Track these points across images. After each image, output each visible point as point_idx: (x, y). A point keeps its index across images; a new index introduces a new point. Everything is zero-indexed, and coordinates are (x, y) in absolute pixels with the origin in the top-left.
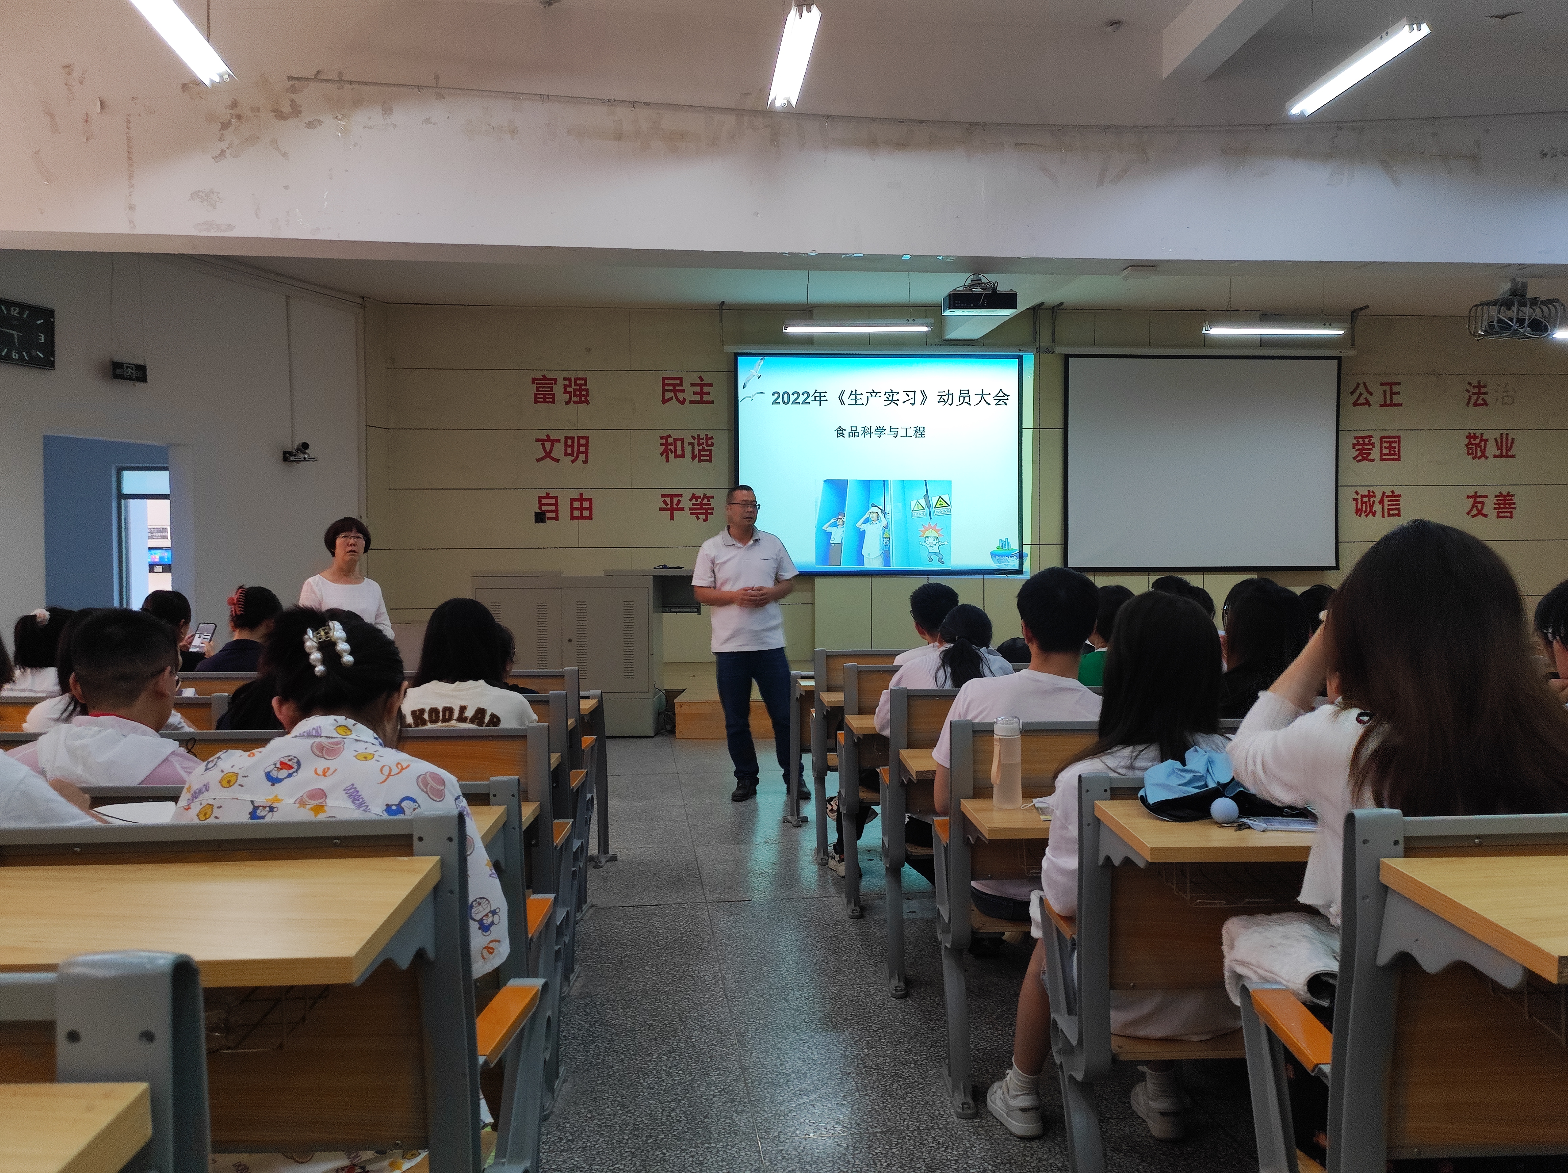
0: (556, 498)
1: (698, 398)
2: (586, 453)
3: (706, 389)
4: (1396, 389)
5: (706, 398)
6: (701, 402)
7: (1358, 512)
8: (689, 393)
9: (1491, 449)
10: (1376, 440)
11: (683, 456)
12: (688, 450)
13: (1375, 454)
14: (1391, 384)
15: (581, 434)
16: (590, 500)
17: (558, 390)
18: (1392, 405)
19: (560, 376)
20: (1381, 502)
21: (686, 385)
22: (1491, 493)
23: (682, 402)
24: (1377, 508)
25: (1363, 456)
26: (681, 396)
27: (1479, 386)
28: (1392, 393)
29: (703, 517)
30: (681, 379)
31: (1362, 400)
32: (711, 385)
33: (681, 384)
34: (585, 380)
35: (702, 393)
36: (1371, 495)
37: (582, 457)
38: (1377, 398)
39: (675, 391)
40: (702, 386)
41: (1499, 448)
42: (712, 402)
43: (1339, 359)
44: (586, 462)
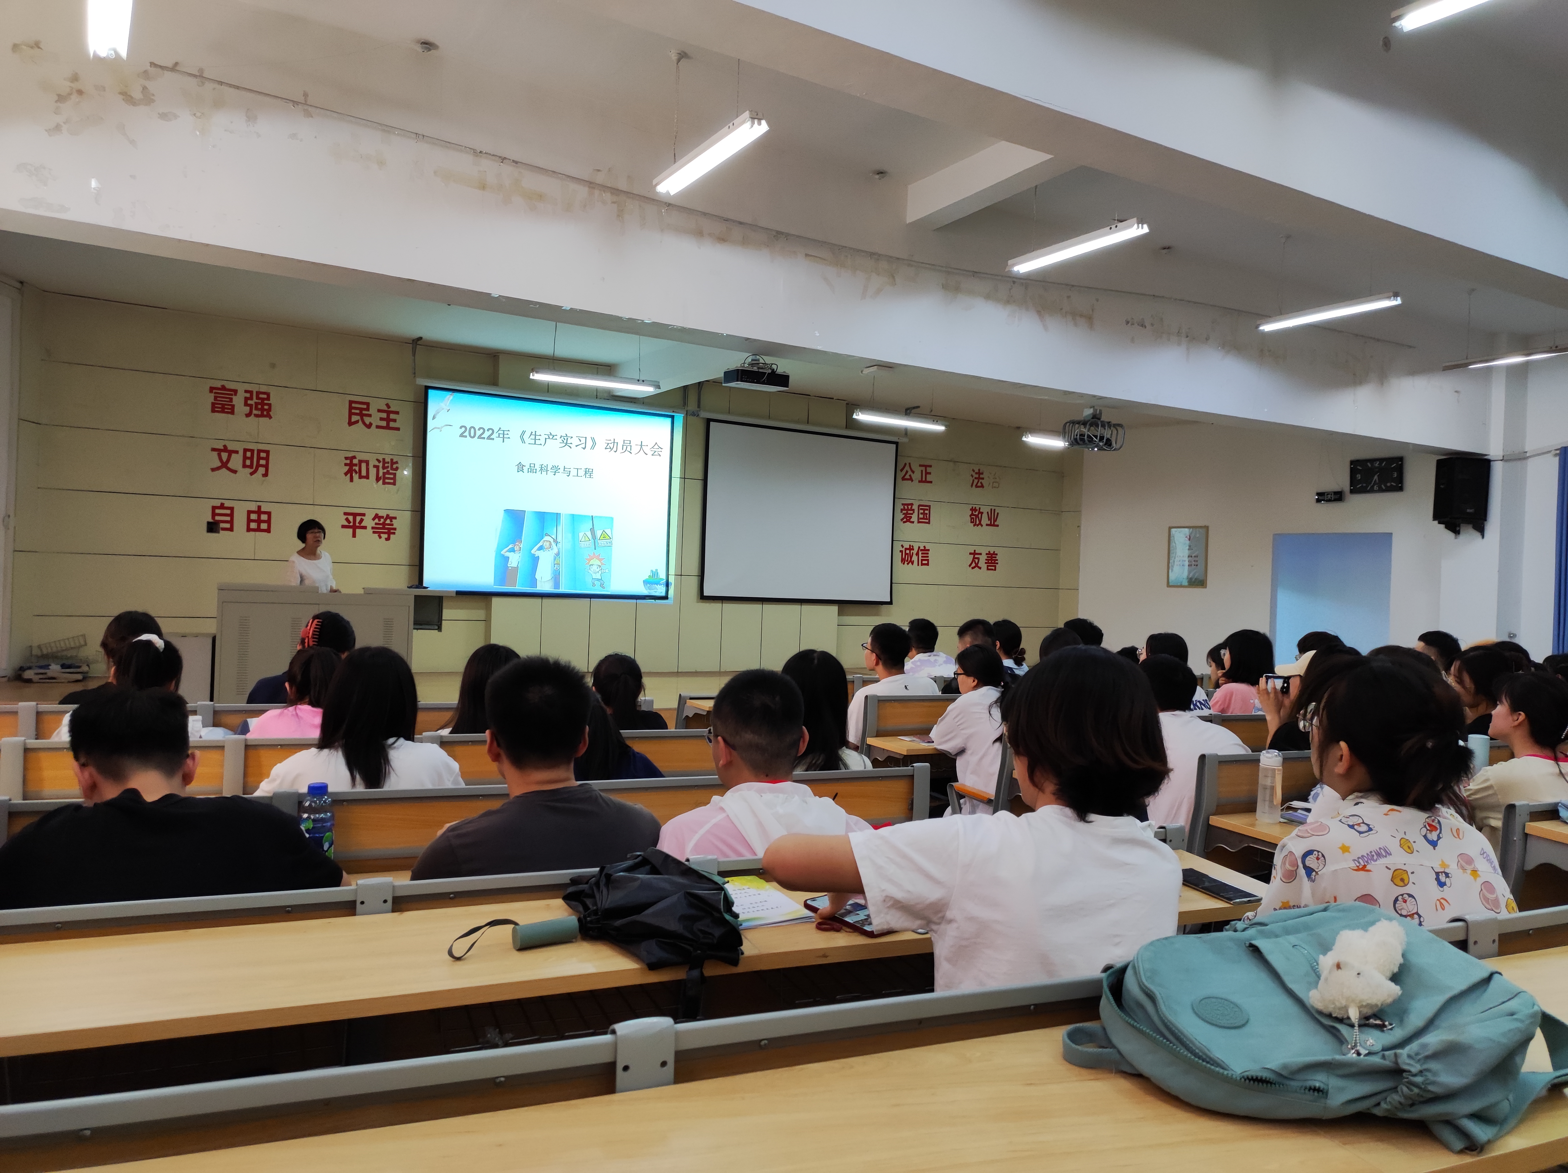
0: (232, 509)
1: (384, 423)
2: (266, 467)
3: (392, 416)
4: (929, 470)
5: (392, 424)
6: (388, 427)
7: (903, 561)
8: (375, 418)
9: (985, 520)
10: (915, 507)
11: (367, 477)
12: (373, 472)
13: (914, 518)
14: (926, 466)
15: (262, 447)
16: (269, 514)
17: (238, 401)
18: (926, 482)
19: (241, 388)
20: (917, 554)
21: (373, 411)
22: (984, 551)
23: (369, 426)
24: (915, 558)
25: (907, 519)
26: (367, 420)
27: (979, 473)
28: (927, 473)
29: (384, 536)
30: (368, 404)
31: (907, 477)
32: (397, 413)
33: (368, 409)
34: (268, 394)
35: (388, 420)
36: (911, 548)
37: (262, 470)
38: (917, 476)
39: (362, 415)
40: (389, 413)
41: (990, 519)
42: (398, 429)
43: (897, 443)
44: (266, 475)
